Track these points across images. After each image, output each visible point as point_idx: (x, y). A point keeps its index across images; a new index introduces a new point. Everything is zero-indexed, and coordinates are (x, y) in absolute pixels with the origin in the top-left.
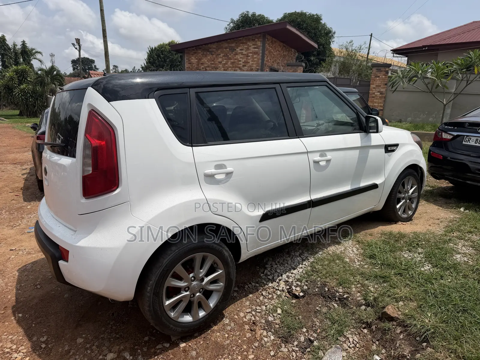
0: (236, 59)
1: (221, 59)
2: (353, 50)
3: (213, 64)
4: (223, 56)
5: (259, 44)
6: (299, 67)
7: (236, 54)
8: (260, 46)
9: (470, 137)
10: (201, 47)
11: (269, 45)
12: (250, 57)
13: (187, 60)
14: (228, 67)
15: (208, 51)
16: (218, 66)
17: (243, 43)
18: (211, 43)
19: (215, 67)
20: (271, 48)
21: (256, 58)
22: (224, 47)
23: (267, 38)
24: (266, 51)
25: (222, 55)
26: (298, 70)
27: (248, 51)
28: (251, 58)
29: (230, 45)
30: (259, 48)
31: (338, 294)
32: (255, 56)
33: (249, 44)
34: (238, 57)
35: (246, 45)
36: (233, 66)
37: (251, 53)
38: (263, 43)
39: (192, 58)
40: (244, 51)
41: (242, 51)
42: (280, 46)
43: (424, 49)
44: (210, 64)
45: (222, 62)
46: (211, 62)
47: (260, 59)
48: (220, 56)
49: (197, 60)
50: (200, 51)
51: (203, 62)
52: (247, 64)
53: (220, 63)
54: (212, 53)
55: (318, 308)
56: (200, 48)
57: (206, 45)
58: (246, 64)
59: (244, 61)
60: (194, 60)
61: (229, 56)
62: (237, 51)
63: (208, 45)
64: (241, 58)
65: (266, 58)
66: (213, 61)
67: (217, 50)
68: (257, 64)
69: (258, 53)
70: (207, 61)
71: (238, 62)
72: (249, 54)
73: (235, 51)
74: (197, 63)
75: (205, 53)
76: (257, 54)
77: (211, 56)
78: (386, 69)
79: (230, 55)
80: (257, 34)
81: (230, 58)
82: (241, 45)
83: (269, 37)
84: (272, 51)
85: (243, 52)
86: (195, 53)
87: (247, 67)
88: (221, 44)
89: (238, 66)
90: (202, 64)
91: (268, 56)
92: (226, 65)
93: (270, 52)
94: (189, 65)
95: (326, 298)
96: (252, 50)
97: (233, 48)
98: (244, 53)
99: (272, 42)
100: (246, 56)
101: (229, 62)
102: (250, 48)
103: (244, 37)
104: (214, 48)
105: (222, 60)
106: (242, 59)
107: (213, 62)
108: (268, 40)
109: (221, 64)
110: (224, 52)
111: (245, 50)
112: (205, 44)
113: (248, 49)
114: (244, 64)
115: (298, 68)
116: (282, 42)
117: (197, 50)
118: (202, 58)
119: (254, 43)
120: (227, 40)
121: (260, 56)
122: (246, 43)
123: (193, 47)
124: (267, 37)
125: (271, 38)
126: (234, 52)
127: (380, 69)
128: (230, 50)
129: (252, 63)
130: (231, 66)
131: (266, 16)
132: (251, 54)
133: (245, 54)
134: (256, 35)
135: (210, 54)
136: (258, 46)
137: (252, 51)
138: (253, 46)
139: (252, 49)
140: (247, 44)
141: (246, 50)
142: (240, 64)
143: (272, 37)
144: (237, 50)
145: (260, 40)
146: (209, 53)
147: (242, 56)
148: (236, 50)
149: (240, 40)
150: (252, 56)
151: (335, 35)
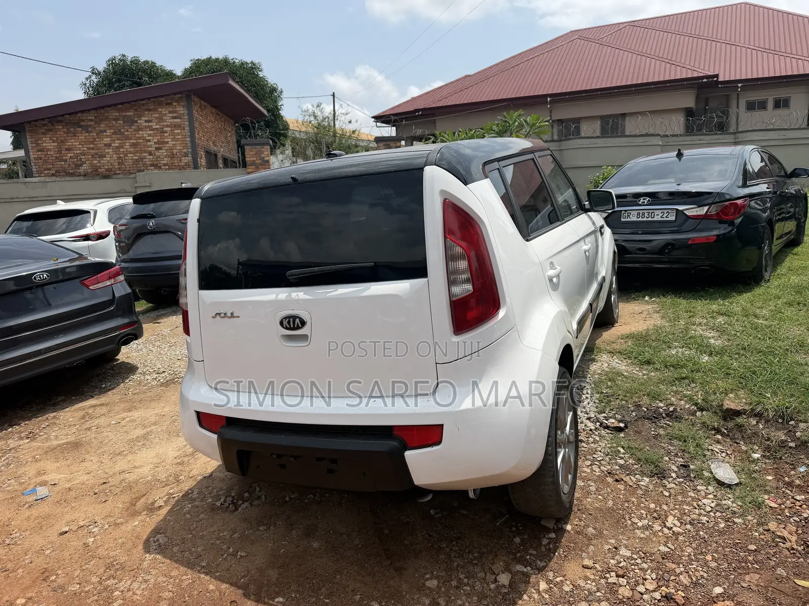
0: (139, 138)
1: (109, 139)
2: (325, 118)
3: (93, 149)
4: (113, 134)
5: (181, 110)
6: (265, 147)
7: (139, 129)
8: (183, 114)
9: (629, 212)
10: (60, 118)
11: (197, 112)
12: (167, 133)
13: (34, 145)
14: (127, 152)
15: (80, 126)
16: (105, 152)
17: (150, 110)
18: (82, 112)
19: (99, 154)
20: (201, 118)
21: (178, 134)
22: (111, 117)
23: (194, 101)
24: (195, 122)
25: (109, 132)
26: (264, 152)
27: (162, 124)
28: (169, 135)
29: (124, 114)
30: (183, 117)
31: (661, 410)
32: (176, 131)
33: (161, 111)
34: (145, 134)
35: (156, 112)
36: (137, 149)
37: (167, 126)
38: (188, 109)
39: (44, 139)
40: (155, 124)
41: (150, 124)
42: (212, 114)
43: (417, 114)
44: (85, 149)
45: (113, 145)
46: (88, 146)
47: (188, 136)
48: (104, 134)
49: (56, 144)
50: (61, 127)
51: (70, 147)
52: (165, 145)
53: (108, 145)
54: (86, 129)
55: (653, 433)
56: (61, 122)
57: (72, 116)
58: (161, 146)
59: (156, 141)
60: (49, 144)
61: (126, 133)
62: (140, 124)
63: (77, 116)
64: (150, 135)
65: (197, 133)
66: (92, 143)
67: (98, 123)
68: (183, 145)
69: (182, 126)
70: (78, 143)
71: (144, 144)
72: (165, 129)
73: (136, 124)
74: (57, 150)
75: (72, 130)
76: (179, 128)
77: (87, 134)
78: (396, 144)
79: (128, 131)
80: (175, 94)
81: (128, 137)
82: (146, 113)
83: (196, 99)
84: (204, 122)
85: (152, 126)
86: (51, 130)
87: (164, 151)
88: (104, 113)
89: (147, 149)
90: (69, 150)
91: (199, 131)
92: (122, 150)
93: (201, 124)
94: (39, 153)
95: (651, 420)
96: (170, 121)
97: (130, 118)
98: (154, 127)
99: (200, 107)
100: (159, 132)
101: (127, 144)
102: (164, 118)
103: (149, 99)
104: (91, 120)
105: (111, 140)
106: (152, 138)
107: (91, 146)
108: (195, 105)
109: (111, 147)
110: (113, 126)
111: (156, 121)
112: (70, 114)
113: (160, 119)
114: (157, 146)
115: (263, 148)
116: (213, 107)
117: (53, 125)
118: (66, 138)
119: (171, 109)
120: (116, 105)
121: (188, 131)
122: (155, 110)
123: (43, 119)
124: (193, 98)
125: (199, 100)
126: (134, 126)
127: (389, 145)
128: (124, 122)
129: (174, 142)
130: (132, 150)
131: (158, 64)
132: (170, 129)
133: (157, 129)
134: (173, 96)
135: (84, 132)
136: (181, 114)
137: (169, 124)
138: (171, 115)
139: (168, 120)
140: (158, 111)
141: (159, 122)
142: (151, 146)
143: (201, 99)
144: (139, 121)
145: (181, 104)
146: (80, 129)
147: (152, 132)
148: (136, 122)
149: (143, 104)
150: (171, 132)
151: (284, 95)
